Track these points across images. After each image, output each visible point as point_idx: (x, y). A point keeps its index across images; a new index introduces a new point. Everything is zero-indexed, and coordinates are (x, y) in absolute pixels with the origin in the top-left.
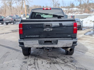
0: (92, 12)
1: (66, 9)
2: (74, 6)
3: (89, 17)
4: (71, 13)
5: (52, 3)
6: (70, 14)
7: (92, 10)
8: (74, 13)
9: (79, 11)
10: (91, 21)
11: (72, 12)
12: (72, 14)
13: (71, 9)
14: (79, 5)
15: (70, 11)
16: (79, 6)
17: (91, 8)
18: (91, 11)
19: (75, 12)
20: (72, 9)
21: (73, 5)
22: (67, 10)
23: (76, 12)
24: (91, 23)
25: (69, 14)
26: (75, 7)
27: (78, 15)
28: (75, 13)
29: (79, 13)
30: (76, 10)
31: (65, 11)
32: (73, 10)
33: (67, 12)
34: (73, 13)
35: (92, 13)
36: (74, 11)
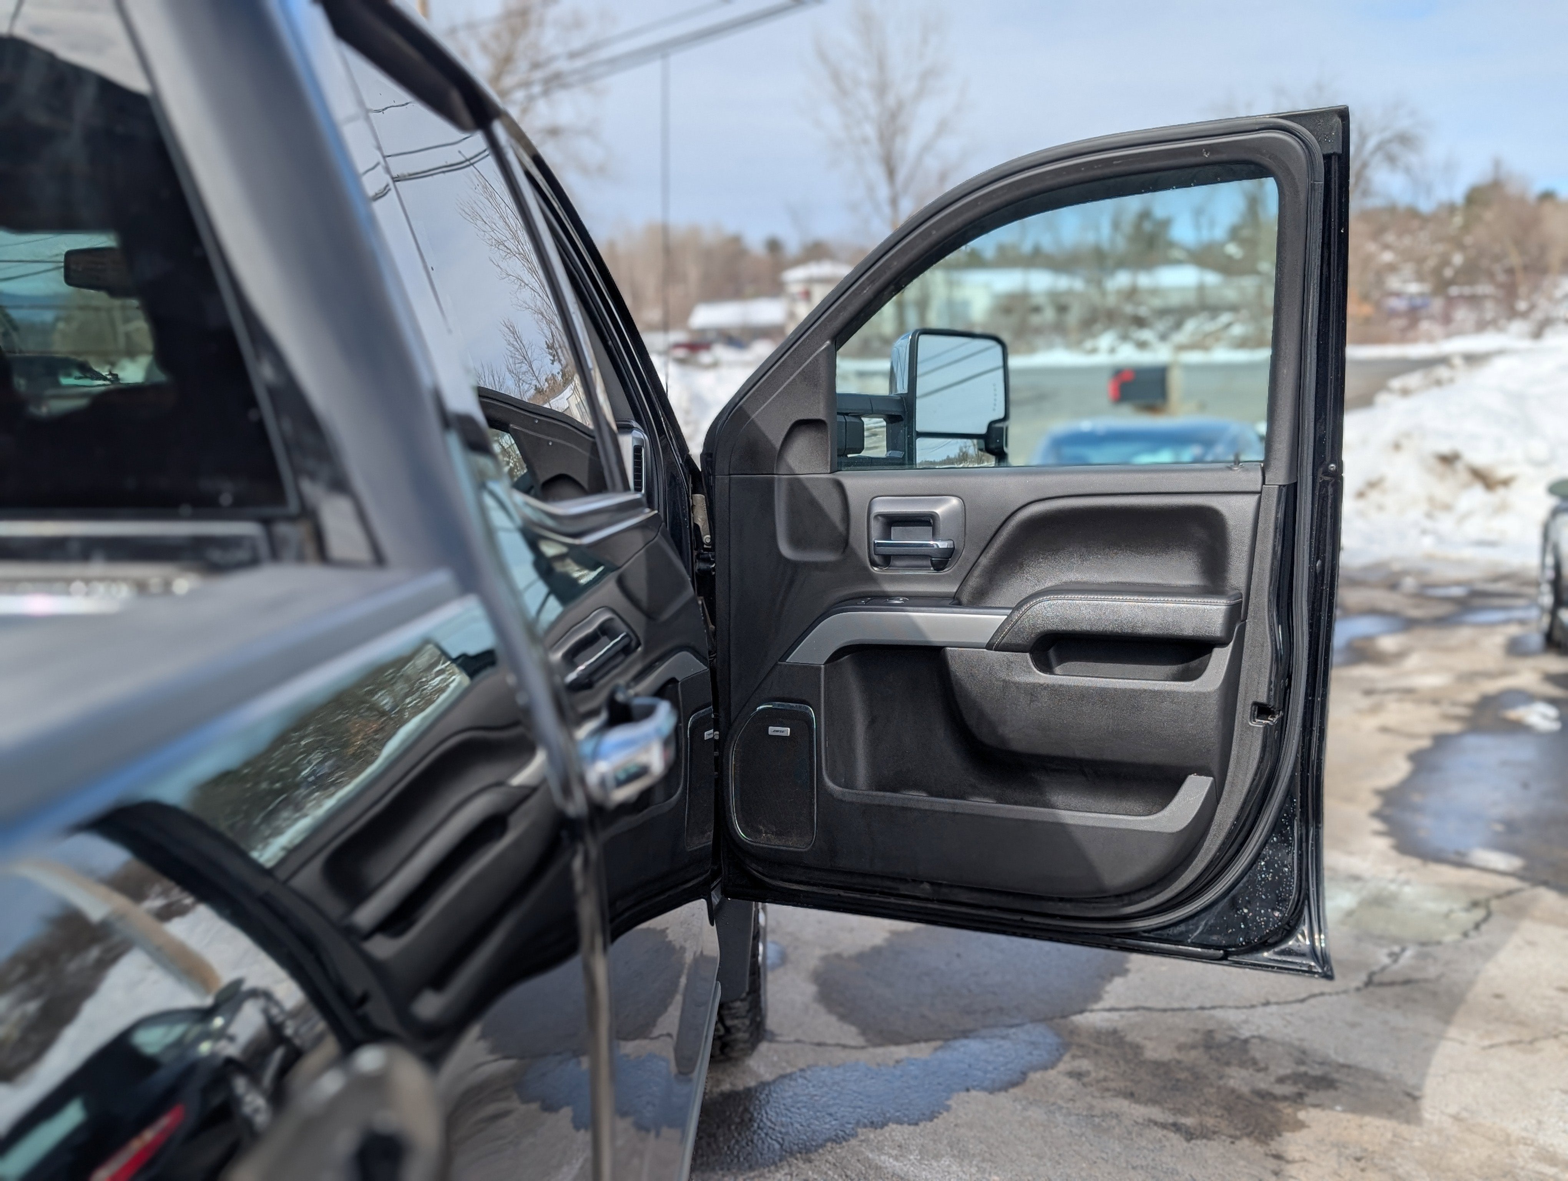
0: (1400, 323)
1: (1063, 282)
2: (1171, 245)
3: (1405, 392)
4: (1125, 337)
5: (871, 189)
6: (1106, 340)
7: (1398, 295)
8: (1163, 337)
9: (1233, 308)
10: (1448, 460)
11: (1140, 322)
12: (1142, 345)
13: (1122, 280)
14: (1234, 234)
15: (1111, 301)
16: (1233, 249)
17: (1392, 268)
18: (1393, 314)
19: (1178, 326)
20: (1144, 280)
21: (1148, 226)
22: (1070, 292)
23: (1190, 326)
24: (1447, 507)
25: (1094, 351)
26: (1177, 262)
27: (1222, 355)
28: (1181, 337)
29: (1238, 330)
30: (1191, 298)
31: (1041, 300)
32: (1155, 292)
33: (1073, 317)
34: (1146, 334)
35: (1404, 337)
36: (1163, 312)
